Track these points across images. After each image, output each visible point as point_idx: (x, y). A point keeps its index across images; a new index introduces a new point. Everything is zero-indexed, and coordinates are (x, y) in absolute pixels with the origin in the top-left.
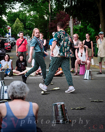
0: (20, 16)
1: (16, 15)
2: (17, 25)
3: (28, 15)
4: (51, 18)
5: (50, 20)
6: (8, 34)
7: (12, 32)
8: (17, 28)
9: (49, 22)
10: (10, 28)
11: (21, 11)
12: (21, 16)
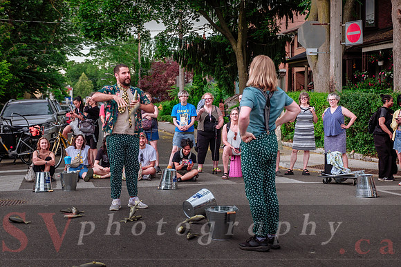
1: (81, 68)
2: (83, 84)
3: (100, 67)
4: (141, 72)
5: (139, 75)
6: (67, 99)
7: (74, 95)
8: (82, 89)
9: (139, 78)
10: (71, 89)
11: (90, 62)
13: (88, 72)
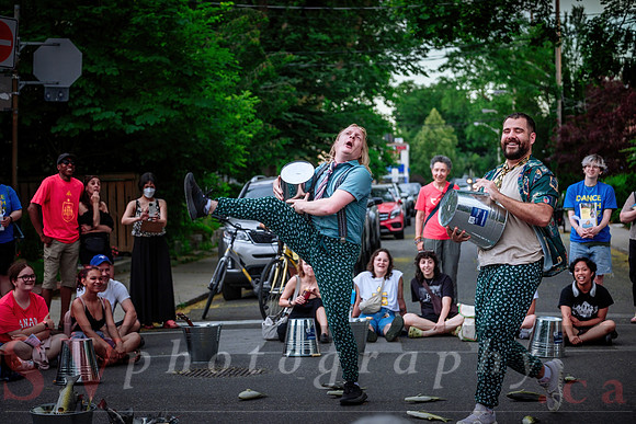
0: (443, 101)
1: (429, 98)
2: (432, 136)
3: (474, 95)
4: (563, 107)
5: (559, 113)
6: (395, 172)
7: (411, 161)
8: (431, 147)
9: (557, 121)
10: (405, 148)
11: (448, 83)
12: (446, 102)
13: (445, 106)
